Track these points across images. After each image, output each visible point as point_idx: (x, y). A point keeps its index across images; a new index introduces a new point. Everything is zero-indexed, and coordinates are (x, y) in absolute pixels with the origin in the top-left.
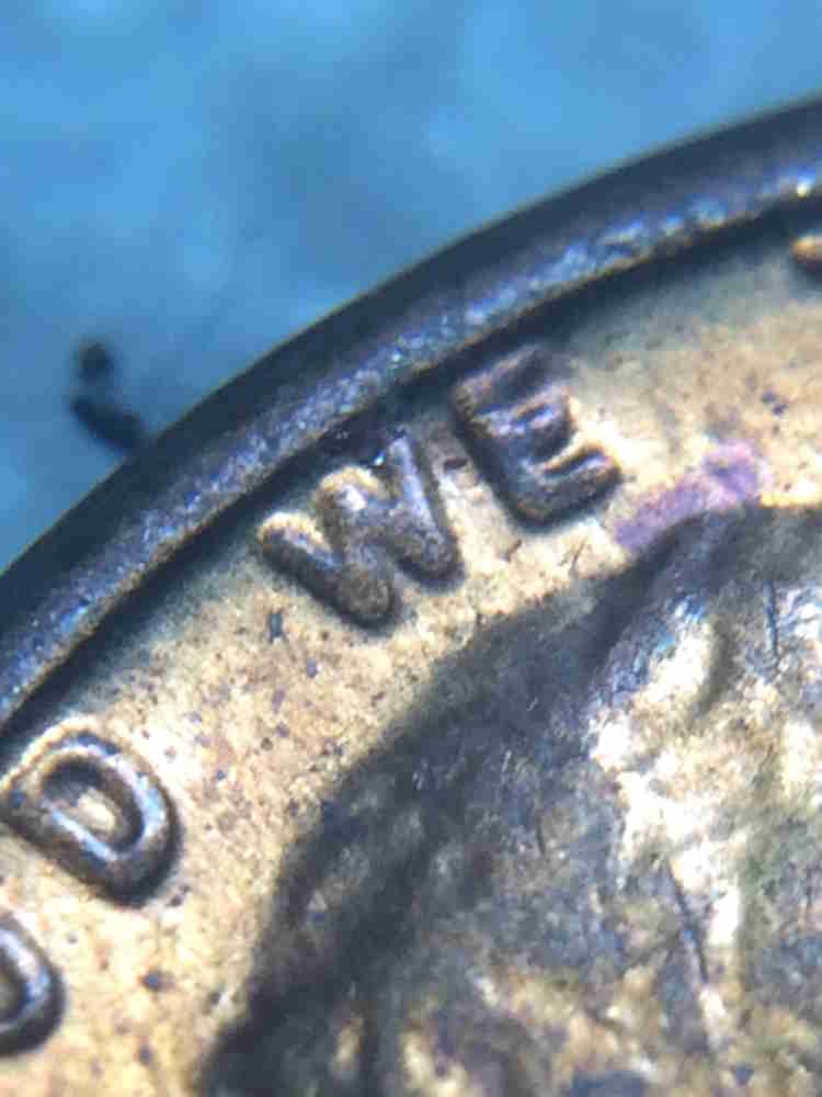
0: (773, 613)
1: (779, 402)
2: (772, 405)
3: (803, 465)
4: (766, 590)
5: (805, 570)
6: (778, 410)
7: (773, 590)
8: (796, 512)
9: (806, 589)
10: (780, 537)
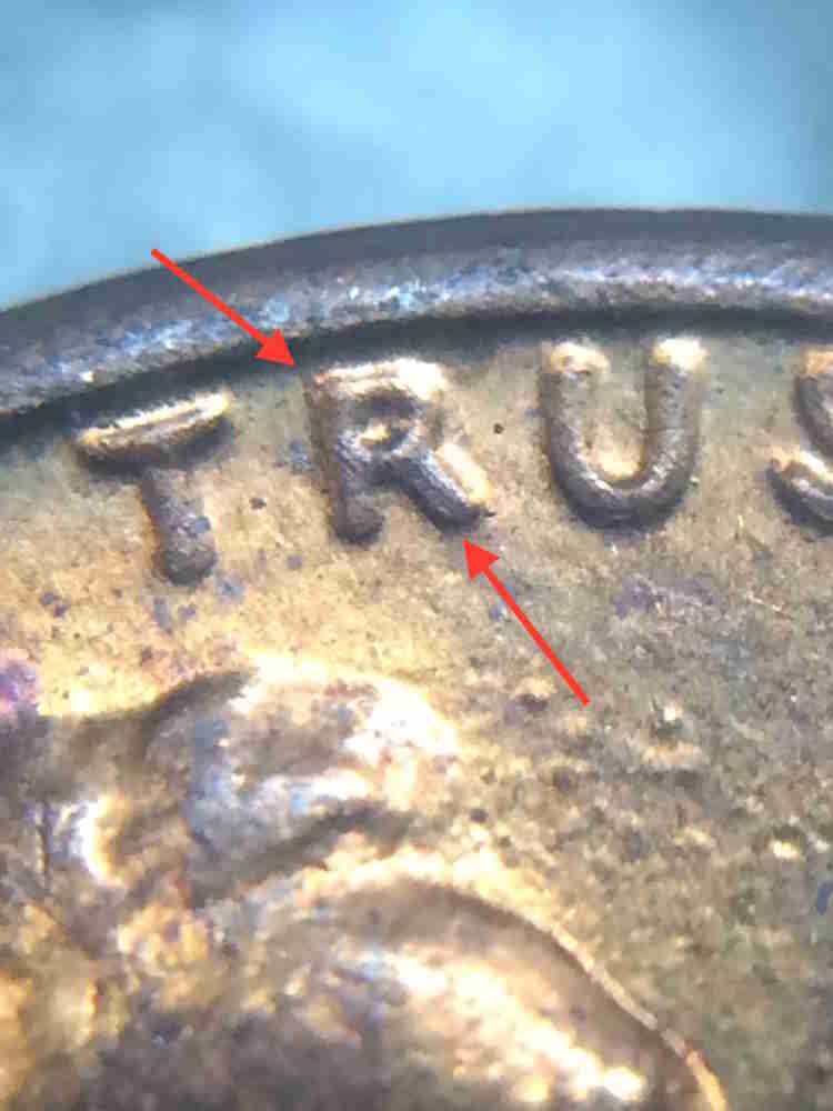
0: (45, 831)
1: (61, 604)
2: (52, 606)
3: (84, 671)
4: (39, 806)
5: (80, 786)
6: (59, 612)
7: (46, 805)
8: (75, 723)
9: (81, 804)
10: (56, 748)
